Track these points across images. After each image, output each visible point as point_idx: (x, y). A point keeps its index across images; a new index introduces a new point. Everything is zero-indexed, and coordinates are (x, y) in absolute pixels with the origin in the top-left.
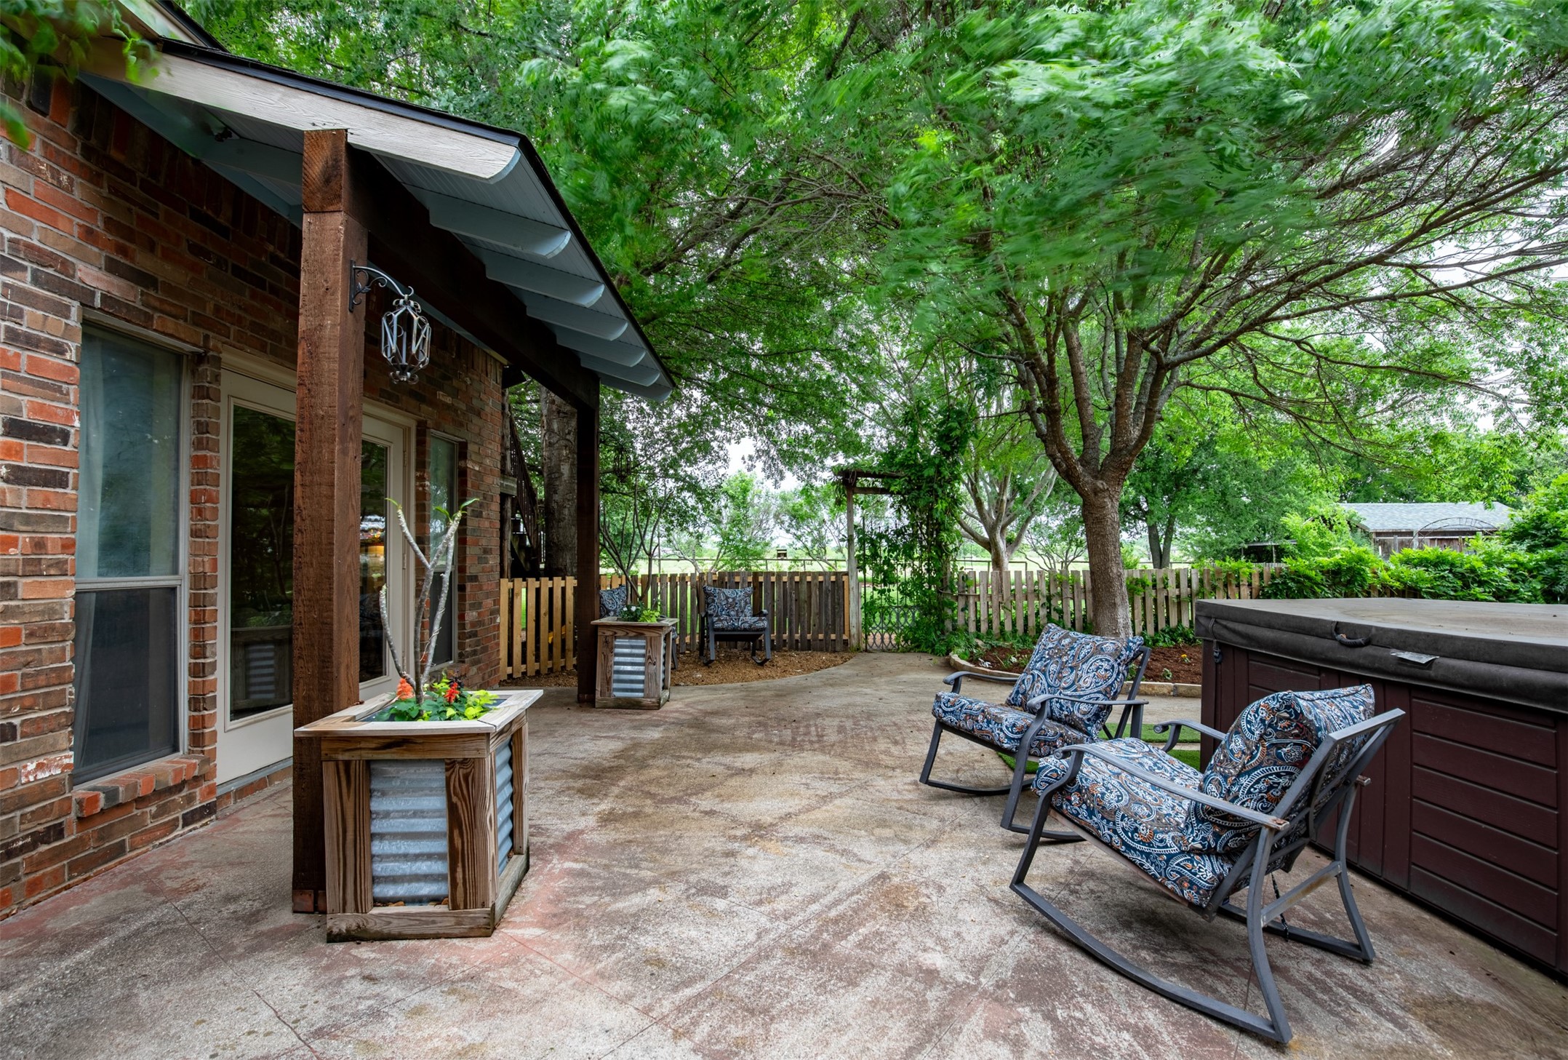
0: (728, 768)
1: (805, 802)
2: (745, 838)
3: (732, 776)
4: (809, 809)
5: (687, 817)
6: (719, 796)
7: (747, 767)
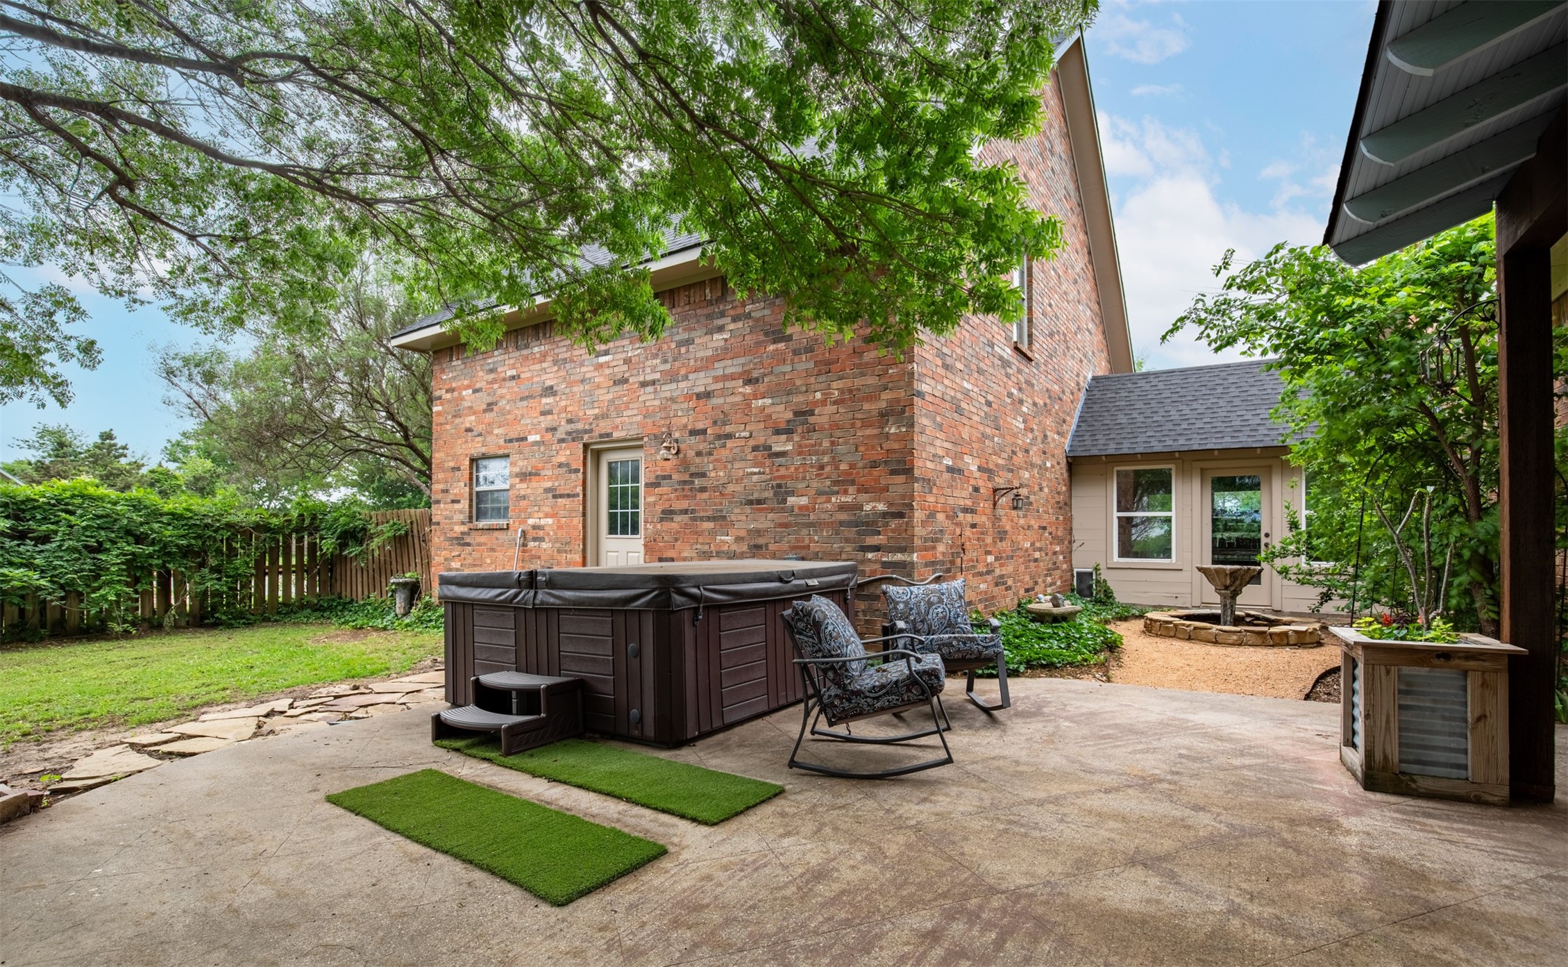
0: (1172, 876)
1: (1079, 801)
2: (1161, 781)
3: (1167, 857)
4: (1084, 793)
5: (1225, 809)
6: (1188, 827)
7: (1139, 873)
